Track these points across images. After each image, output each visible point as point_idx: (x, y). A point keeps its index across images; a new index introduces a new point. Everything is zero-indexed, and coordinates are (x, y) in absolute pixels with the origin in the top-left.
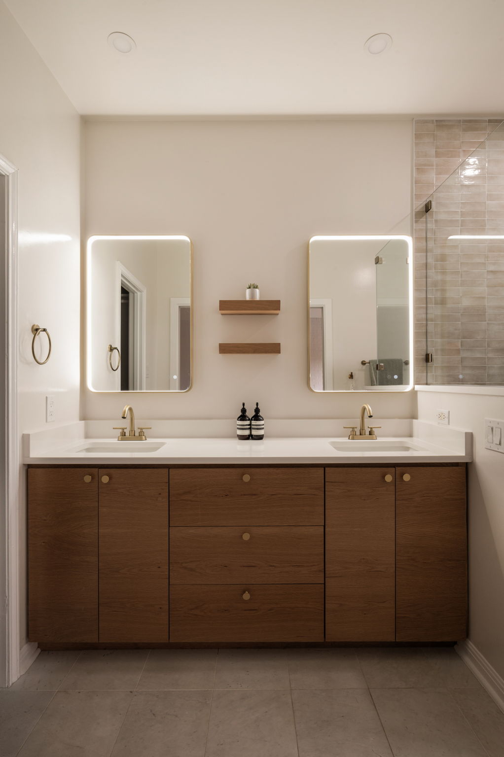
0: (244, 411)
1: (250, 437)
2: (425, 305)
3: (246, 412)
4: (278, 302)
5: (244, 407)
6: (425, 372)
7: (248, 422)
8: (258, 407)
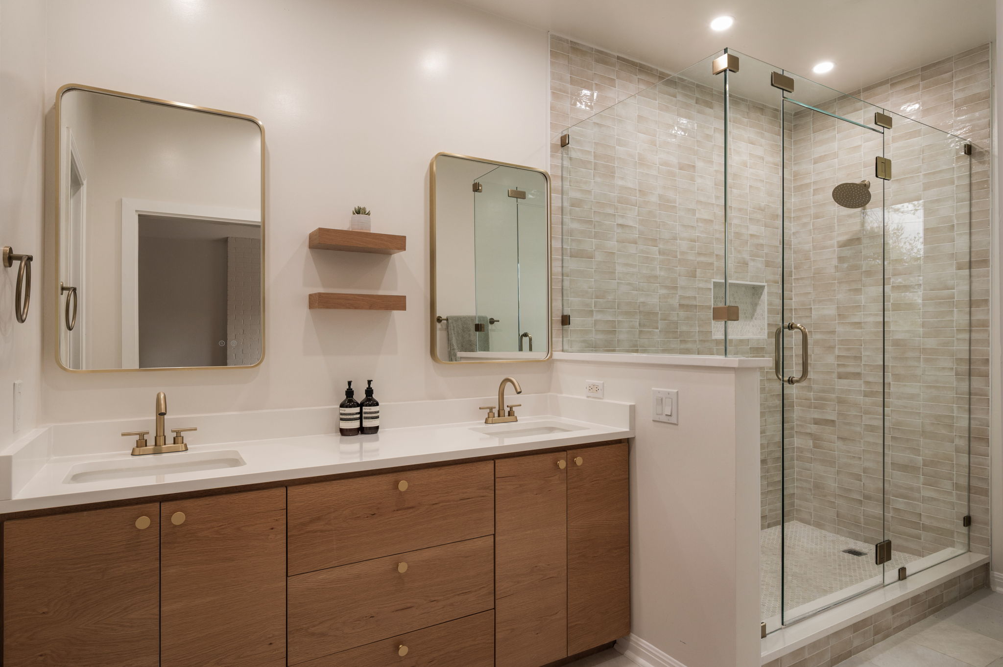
0: (350, 393)
1: (362, 430)
2: (561, 257)
3: (353, 394)
4: (403, 238)
5: (350, 386)
6: (561, 336)
7: (357, 410)
8: (371, 386)
